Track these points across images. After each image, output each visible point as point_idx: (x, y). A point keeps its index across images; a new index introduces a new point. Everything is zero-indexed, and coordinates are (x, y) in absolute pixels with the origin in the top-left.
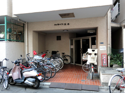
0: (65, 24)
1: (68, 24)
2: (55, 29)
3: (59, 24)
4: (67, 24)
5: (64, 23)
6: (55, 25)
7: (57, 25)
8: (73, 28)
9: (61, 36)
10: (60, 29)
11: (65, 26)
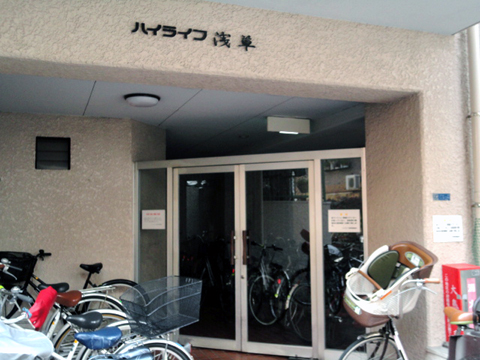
0: (223, 39)
1: (246, 42)
2: (138, 65)
3: (171, 31)
4: (235, 40)
5: (213, 28)
6: (139, 27)
7: (155, 31)
8: (279, 76)
9: (67, 141)
10: (177, 67)
11: (221, 49)
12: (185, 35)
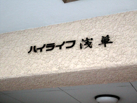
0: (88, 43)
1: (106, 41)
3: (51, 46)
6: (34, 49)
7: (41, 49)
10: (54, 70)
12: (60, 47)
